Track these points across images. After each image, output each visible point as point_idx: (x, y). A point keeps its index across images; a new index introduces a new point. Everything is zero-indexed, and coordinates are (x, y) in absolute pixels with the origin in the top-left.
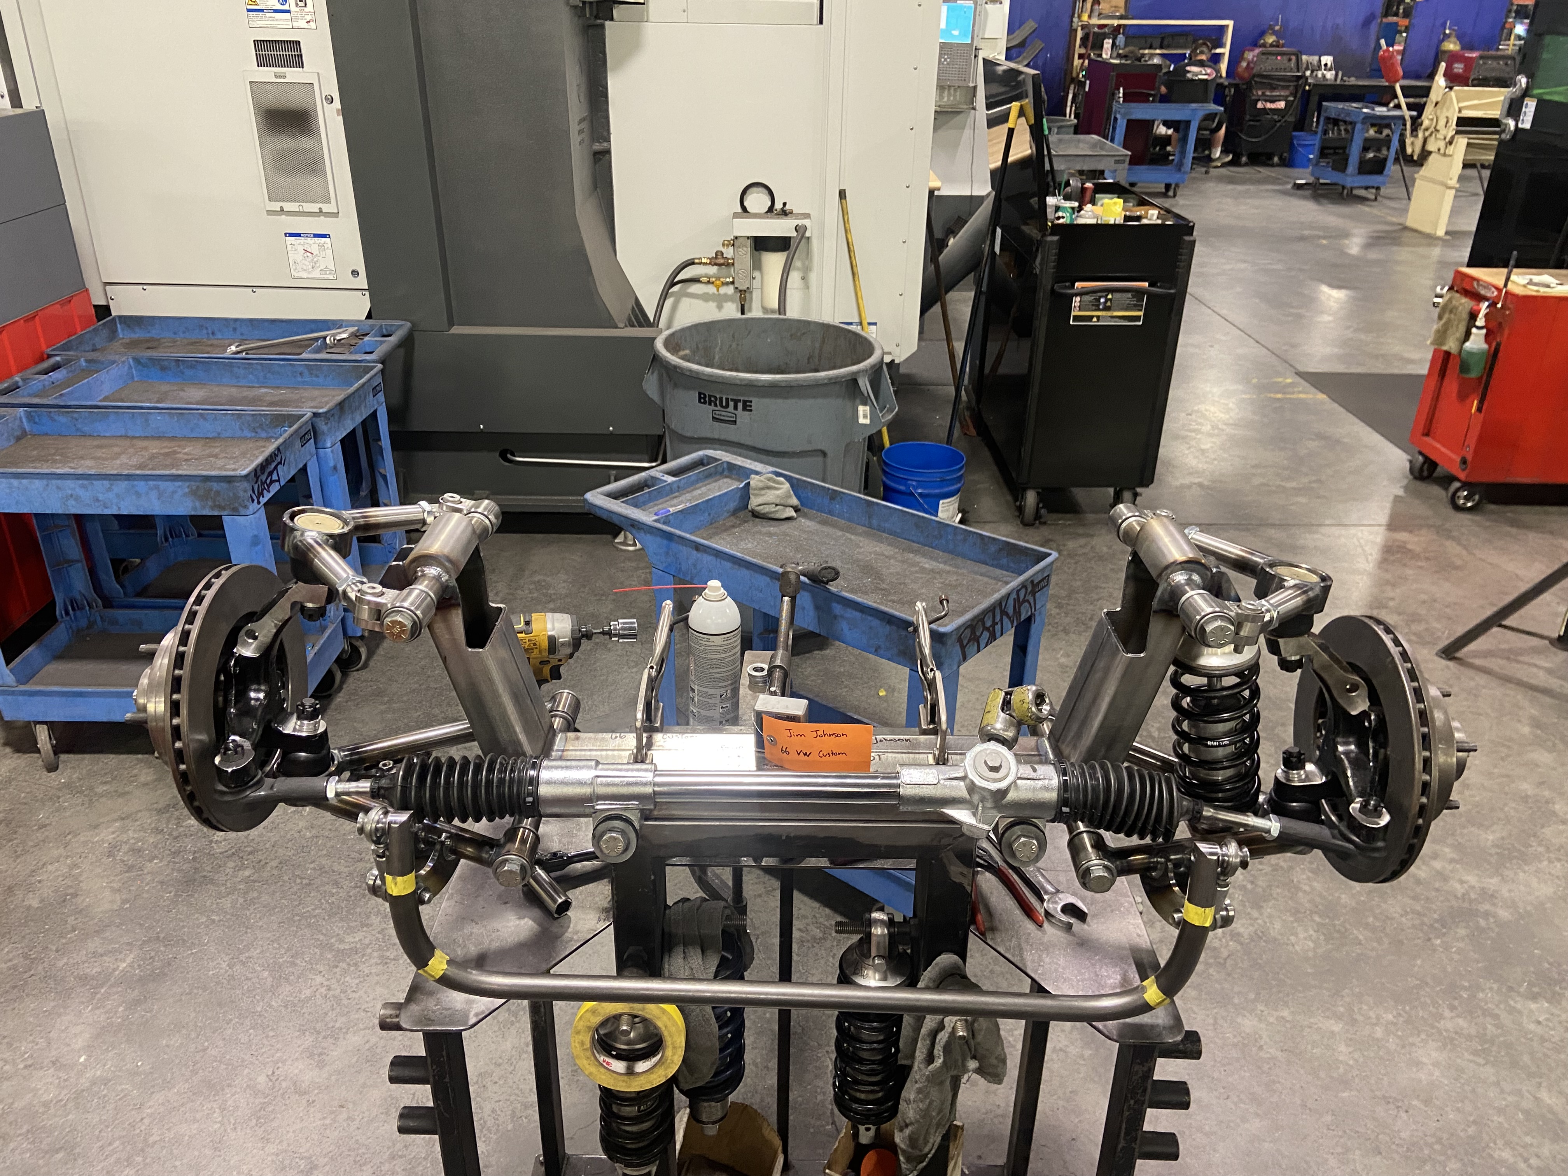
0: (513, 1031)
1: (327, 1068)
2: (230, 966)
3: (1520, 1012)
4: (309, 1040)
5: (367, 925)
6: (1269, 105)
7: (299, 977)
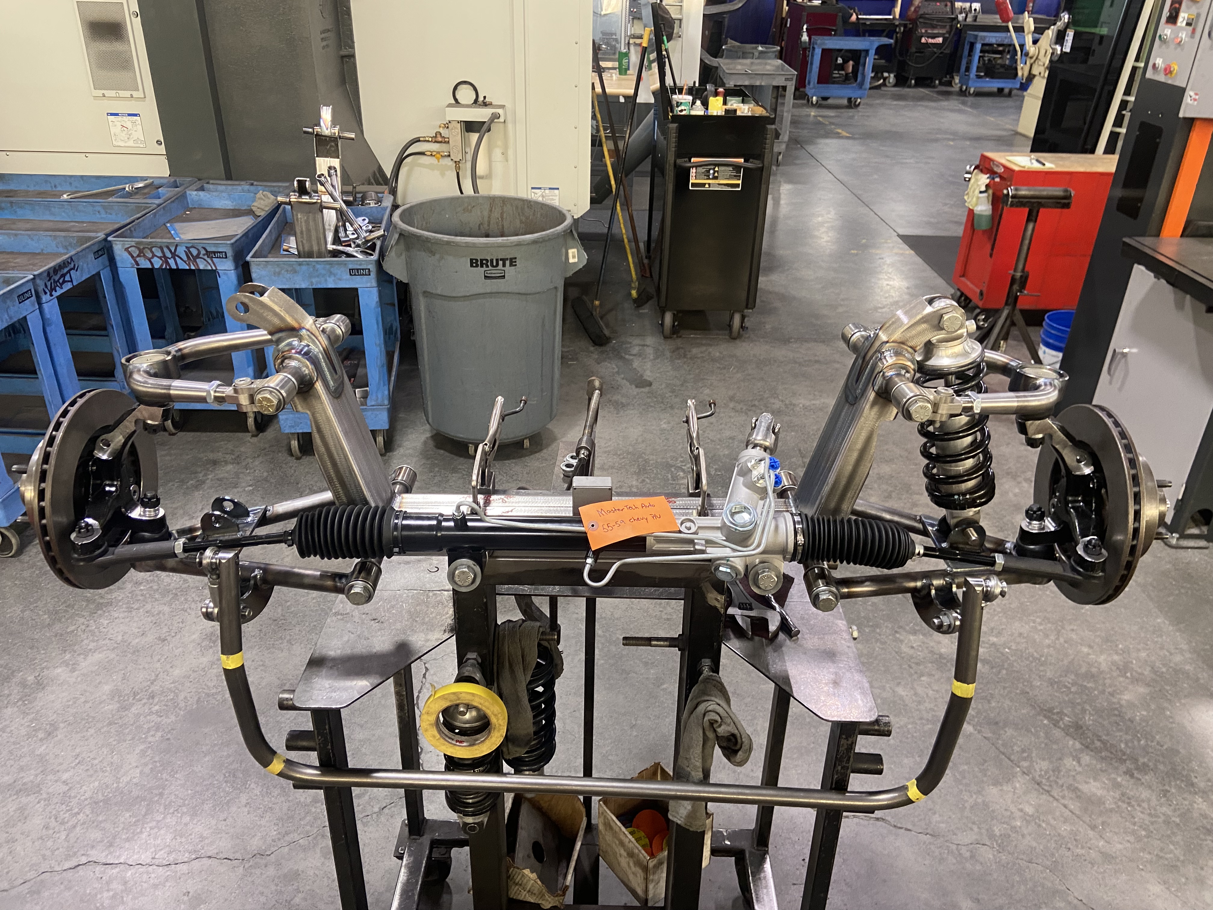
0: (211, 651)
1: (76, 673)
2: (23, 611)
3: (902, 641)
4: (68, 656)
5: (122, 589)
6: (930, 41)
7: (68, 619)
